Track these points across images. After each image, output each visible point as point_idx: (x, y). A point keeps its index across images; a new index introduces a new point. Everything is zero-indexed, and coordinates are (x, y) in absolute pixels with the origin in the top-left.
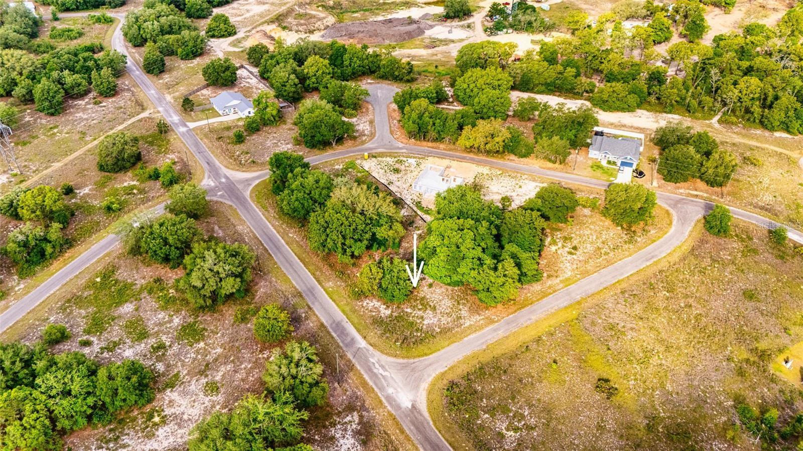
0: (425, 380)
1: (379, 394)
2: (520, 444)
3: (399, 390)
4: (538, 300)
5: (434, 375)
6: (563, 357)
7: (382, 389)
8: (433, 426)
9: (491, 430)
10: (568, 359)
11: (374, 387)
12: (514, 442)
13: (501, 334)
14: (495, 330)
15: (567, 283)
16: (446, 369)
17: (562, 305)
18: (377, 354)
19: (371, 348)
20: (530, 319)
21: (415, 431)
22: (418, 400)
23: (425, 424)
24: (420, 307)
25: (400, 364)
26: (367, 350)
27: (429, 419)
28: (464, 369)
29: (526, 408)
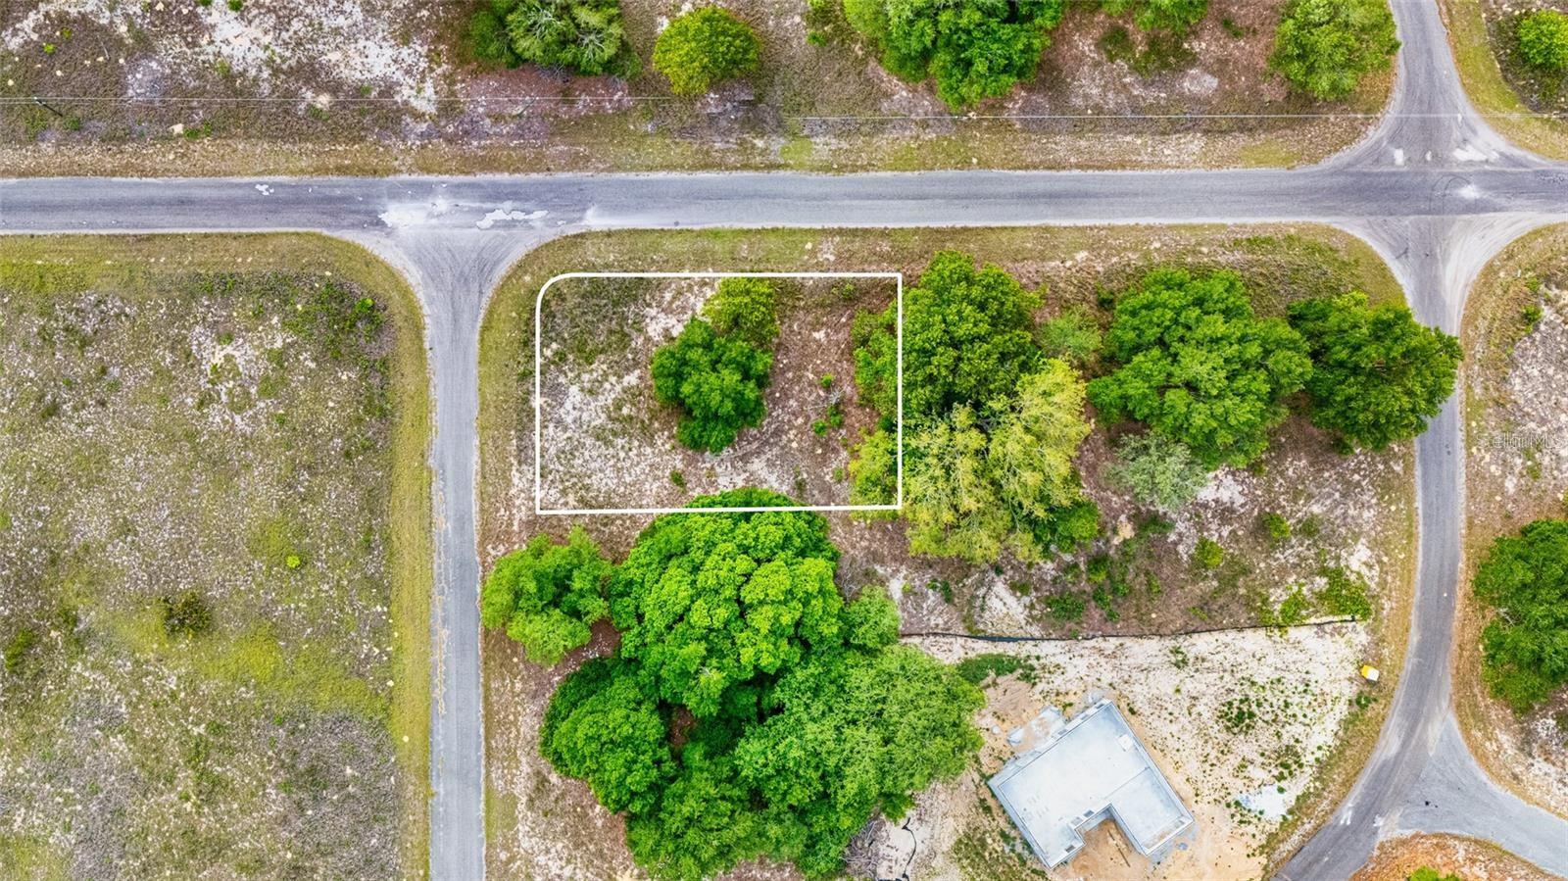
0: (426, 286)
1: (446, 177)
2: (189, 355)
3: (434, 221)
4: (487, 688)
5: (426, 310)
6: (311, 603)
7: (456, 190)
8: (318, 230)
9: (248, 330)
10: (297, 609)
11: (470, 178)
12: (199, 350)
13: (444, 525)
14: (461, 521)
16: (427, 345)
17: (439, 728)
18: (550, 234)
19: (572, 231)
20: (445, 621)
21: (327, 192)
22: (389, 242)
23: (329, 220)
24: (625, 411)
25: (496, 263)
26: (570, 221)
27: (336, 234)
28: (406, 382)
29: (249, 430)
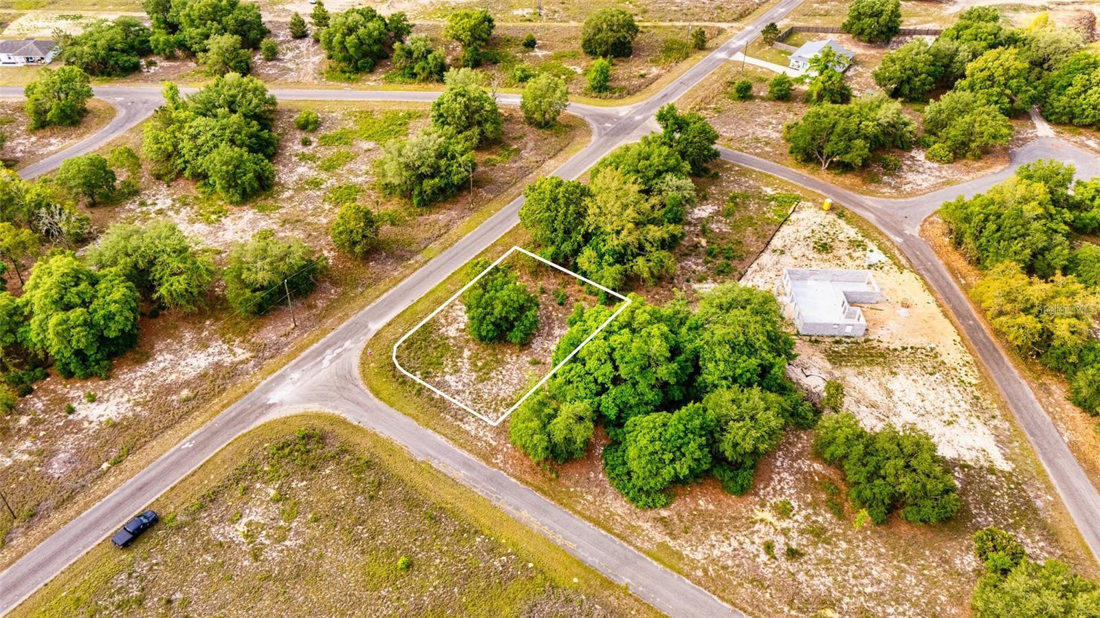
0: (326, 405)
1: (286, 367)
2: (221, 544)
3: (299, 383)
4: (579, 513)
5: (337, 413)
6: (440, 577)
7: (297, 366)
8: (240, 434)
9: (247, 503)
10: (435, 588)
11: (298, 358)
12: (225, 537)
13: (461, 474)
14: (467, 465)
15: (662, 555)
16: (356, 423)
17: (582, 554)
18: (362, 345)
19: (370, 336)
20: (517, 509)
21: (227, 418)
22: (284, 408)
23: (241, 426)
24: (480, 364)
25: (350, 372)
26: (365, 334)
27: (252, 427)
28: (364, 447)
29: (300, 541)
